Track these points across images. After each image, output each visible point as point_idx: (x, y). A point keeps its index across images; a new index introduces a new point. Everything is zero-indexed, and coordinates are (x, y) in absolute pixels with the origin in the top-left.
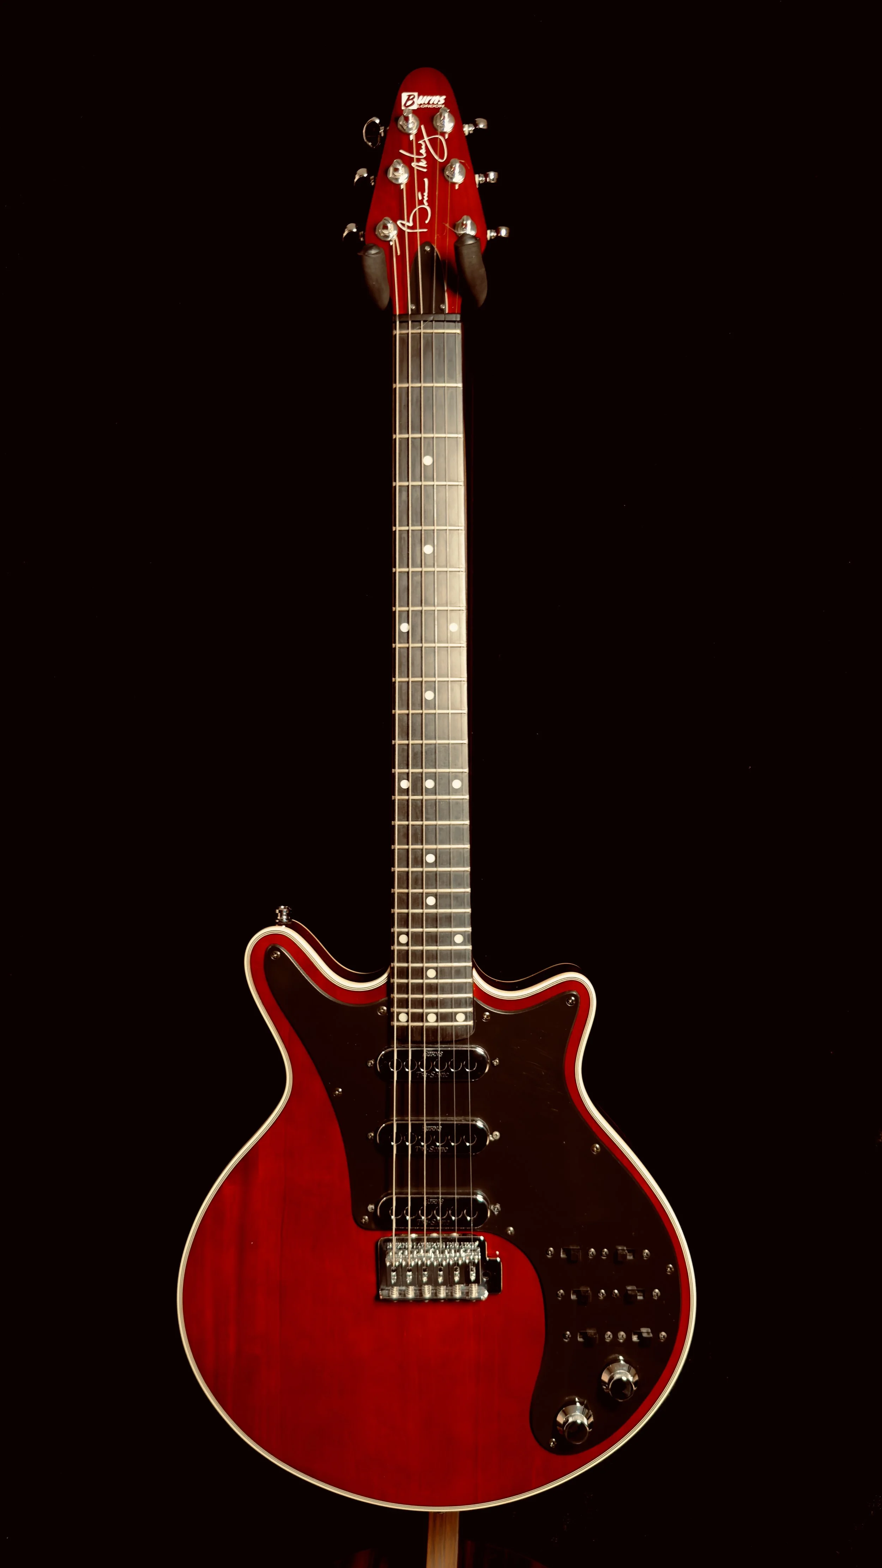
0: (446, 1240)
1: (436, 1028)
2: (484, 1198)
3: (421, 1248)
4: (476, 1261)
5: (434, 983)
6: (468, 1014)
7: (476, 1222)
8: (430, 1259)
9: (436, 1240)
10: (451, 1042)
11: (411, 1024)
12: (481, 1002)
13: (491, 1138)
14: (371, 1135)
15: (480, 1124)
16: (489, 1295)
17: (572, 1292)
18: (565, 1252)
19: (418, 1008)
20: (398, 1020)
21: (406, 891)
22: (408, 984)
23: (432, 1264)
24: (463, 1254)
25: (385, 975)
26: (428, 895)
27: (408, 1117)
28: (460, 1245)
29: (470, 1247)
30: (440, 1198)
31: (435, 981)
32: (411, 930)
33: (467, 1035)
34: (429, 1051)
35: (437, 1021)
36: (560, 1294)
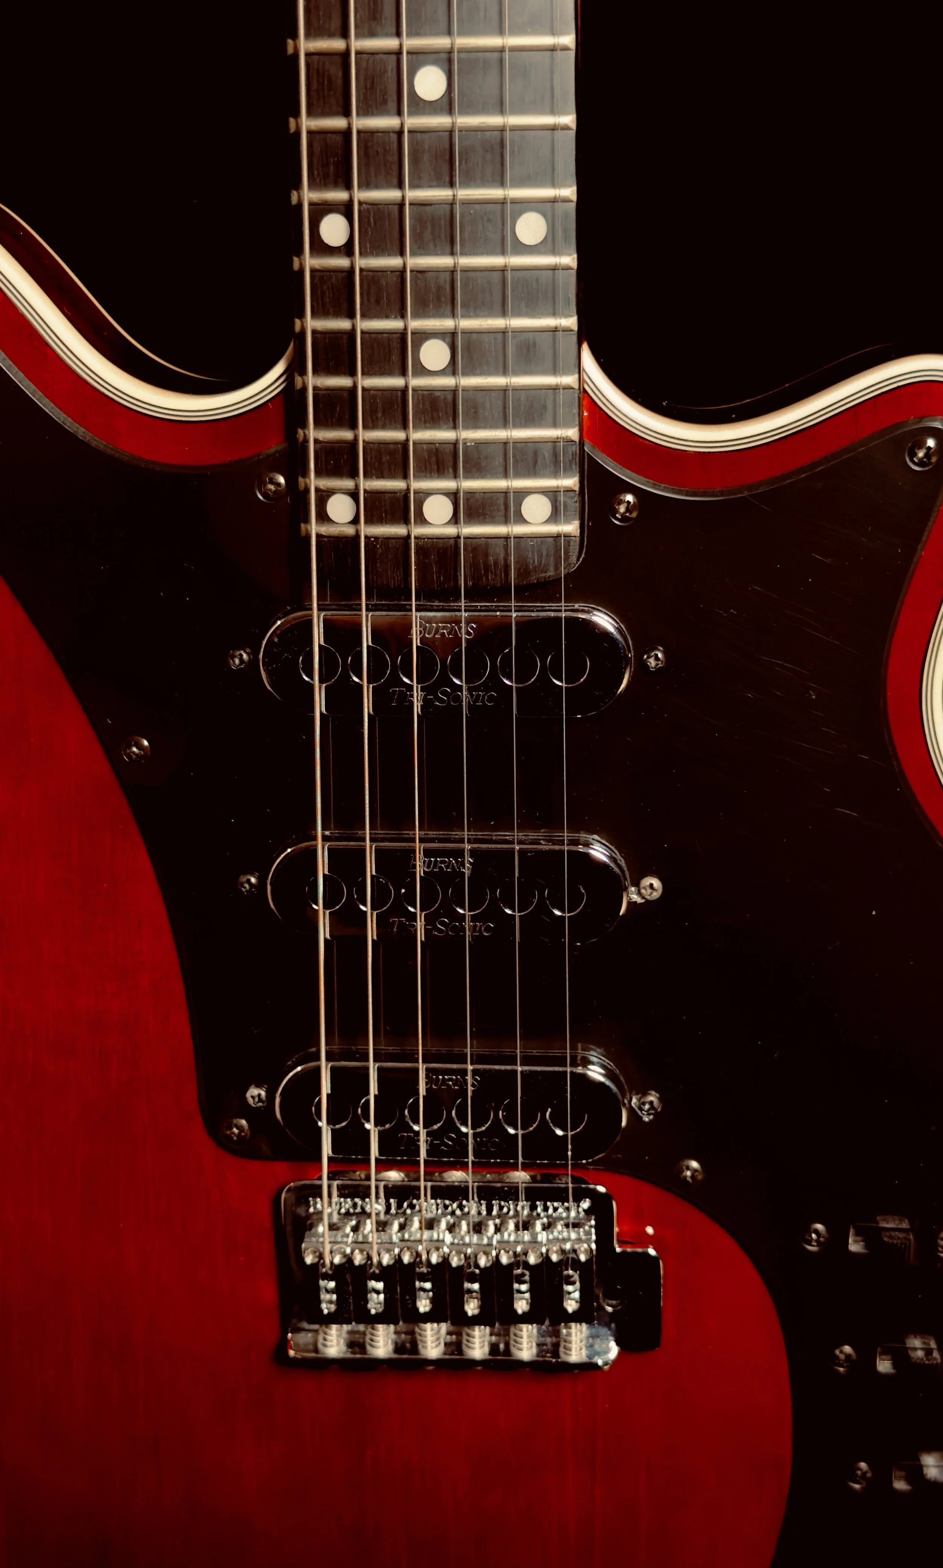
0: (487, 1194)
1: (452, 542)
2: (609, 1074)
3: (412, 1214)
4: (583, 1258)
5: (444, 390)
6: (562, 498)
7: (583, 1145)
8: (437, 1249)
9: (457, 1193)
10: (501, 593)
11: (366, 530)
12: (609, 460)
13: (635, 898)
14: (249, 881)
15: (599, 852)
16: (620, 1354)
17: (879, 1349)
18: (862, 1234)
19: (392, 476)
20: (323, 517)
21: (338, 44)
22: (353, 390)
23: (446, 1260)
24: (542, 1237)
25: (279, 368)
26: (420, 57)
27: (364, 829)
28: (533, 1208)
29: (564, 1215)
30: (469, 1074)
31: (448, 381)
32: (360, 195)
33: (557, 567)
34: (429, 621)
35: (455, 519)
36: (842, 1357)
